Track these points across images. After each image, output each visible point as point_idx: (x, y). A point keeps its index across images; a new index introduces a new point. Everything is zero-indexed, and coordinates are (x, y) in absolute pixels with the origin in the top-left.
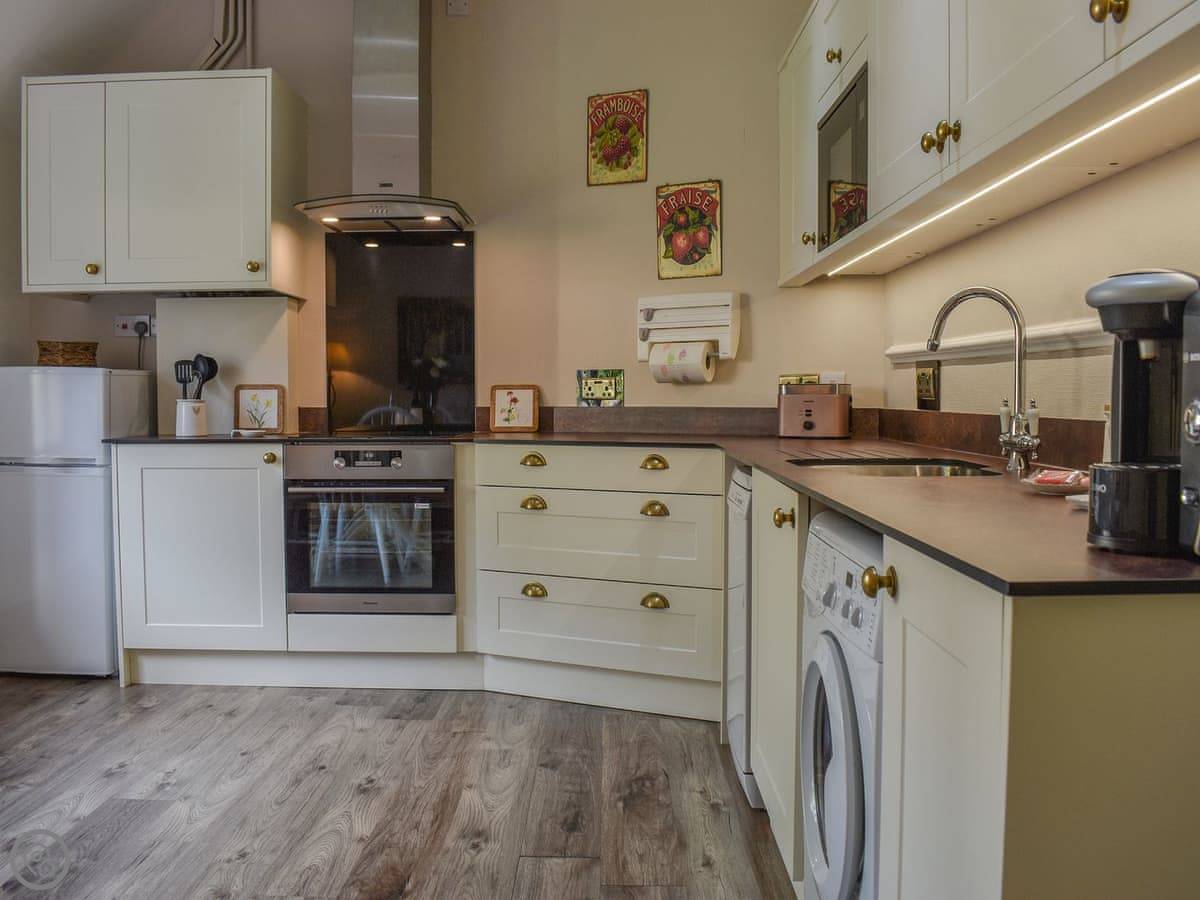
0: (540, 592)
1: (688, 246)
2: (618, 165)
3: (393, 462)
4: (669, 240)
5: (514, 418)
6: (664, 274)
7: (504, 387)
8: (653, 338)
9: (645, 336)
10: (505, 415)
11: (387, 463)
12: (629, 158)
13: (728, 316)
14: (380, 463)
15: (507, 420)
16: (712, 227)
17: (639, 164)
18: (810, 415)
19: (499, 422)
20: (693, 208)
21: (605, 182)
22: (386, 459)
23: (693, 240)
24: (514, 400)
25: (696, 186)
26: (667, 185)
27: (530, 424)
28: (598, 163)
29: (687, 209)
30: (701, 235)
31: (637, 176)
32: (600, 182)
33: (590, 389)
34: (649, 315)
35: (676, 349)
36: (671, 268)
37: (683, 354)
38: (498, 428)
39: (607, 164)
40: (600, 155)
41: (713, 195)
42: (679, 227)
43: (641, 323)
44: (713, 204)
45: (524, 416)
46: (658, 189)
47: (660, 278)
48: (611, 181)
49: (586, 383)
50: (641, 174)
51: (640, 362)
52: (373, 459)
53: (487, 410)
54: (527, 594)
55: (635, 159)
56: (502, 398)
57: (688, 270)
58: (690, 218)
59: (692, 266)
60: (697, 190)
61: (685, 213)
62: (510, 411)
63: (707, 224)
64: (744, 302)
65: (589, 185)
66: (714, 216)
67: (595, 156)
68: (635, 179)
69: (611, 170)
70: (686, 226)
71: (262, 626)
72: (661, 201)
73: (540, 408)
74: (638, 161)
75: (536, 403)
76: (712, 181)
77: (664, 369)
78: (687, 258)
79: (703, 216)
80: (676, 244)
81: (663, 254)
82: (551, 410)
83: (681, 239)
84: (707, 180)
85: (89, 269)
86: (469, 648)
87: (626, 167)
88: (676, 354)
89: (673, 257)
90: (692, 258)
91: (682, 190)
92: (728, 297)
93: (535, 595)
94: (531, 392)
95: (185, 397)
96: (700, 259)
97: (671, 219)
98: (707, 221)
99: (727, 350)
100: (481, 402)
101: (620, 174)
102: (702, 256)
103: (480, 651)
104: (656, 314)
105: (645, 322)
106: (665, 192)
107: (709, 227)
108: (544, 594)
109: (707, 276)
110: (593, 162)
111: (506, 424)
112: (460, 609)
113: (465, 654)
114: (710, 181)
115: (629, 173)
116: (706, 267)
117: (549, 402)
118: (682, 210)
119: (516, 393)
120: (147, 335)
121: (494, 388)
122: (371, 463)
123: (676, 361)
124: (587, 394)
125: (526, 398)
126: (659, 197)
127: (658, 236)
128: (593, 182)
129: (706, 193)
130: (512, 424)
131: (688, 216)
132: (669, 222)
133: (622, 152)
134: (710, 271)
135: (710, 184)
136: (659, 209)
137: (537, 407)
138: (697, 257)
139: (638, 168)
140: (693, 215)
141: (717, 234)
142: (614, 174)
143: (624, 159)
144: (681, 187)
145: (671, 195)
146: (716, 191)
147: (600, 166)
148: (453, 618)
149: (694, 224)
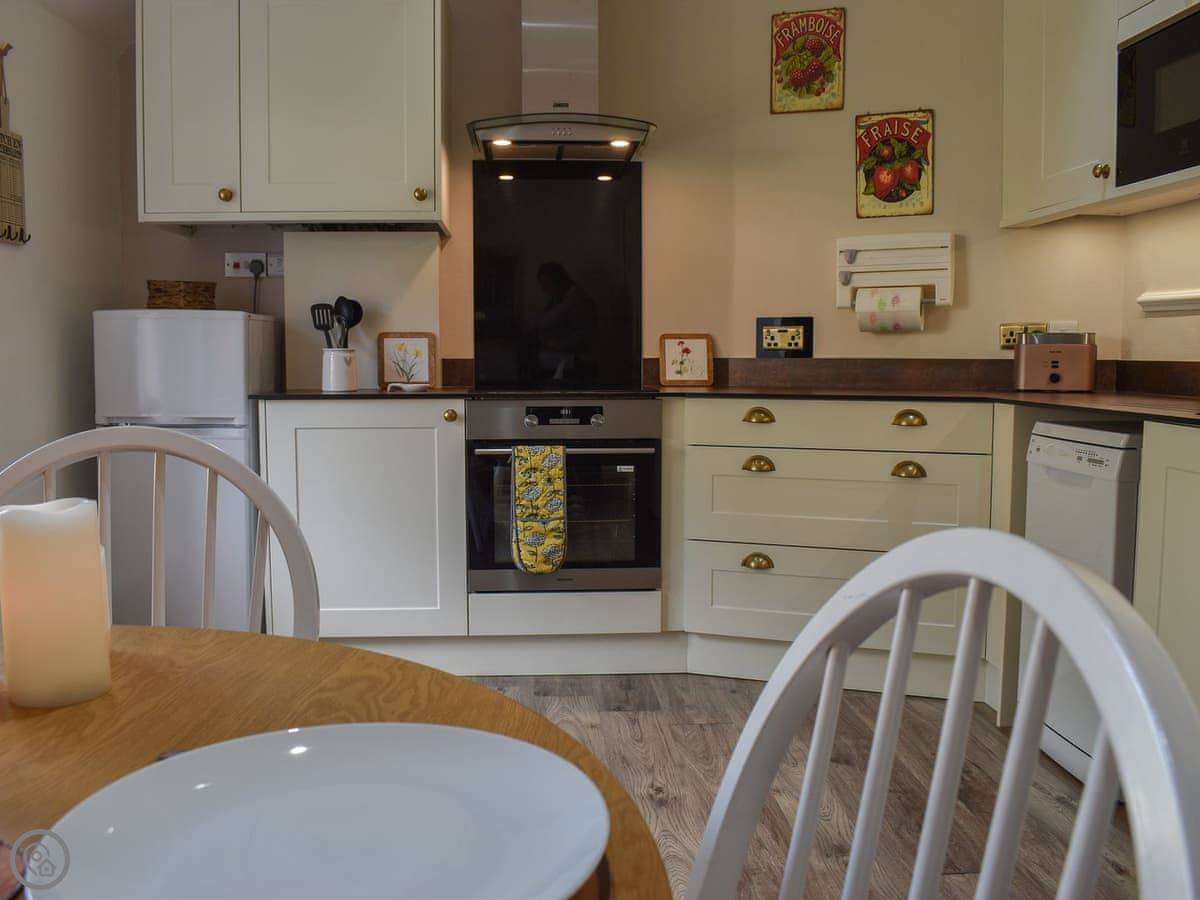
0: (764, 563)
1: (894, 180)
2: (809, 91)
3: (593, 420)
4: (870, 175)
5: (687, 371)
6: (863, 212)
7: (674, 336)
8: (856, 281)
9: (847, 279)
10: (678, 367)
11: (585, 421)
12: (822, 83)
13: (946, 259)
14: (577, 421)
15: (679, 372)
16: (923, 162)
17: (835, 91)
18: (1057, 367)
19: (670, 374)
20: (901, 140)
21: (793, 109)
22: (583, 415)
23: (899, 176)
24: (687, 351)
25: (904, 116)
26: (869, 115)
27: (705, 377)
28: (784, 88)
29: (892, 141)
30: (909, 170)
31: (831, 103)
32: (786, 110)
33: (772, 338)
34: (852, 256)
35: (889, 294)
36: (872, 205)
37: (896, 300)
38: (670, 381)
39: (795, 90)
40: (786, 79)
41: (925, 126)
42: (883, 161)
43: (841, 264)
44: (925, 136)
45: (697, 369)
46: (858, 118)
47: (859, 217)
48: (802, 109)
49: (768, 331)
50: (836, 101)
51: (839, 308)
52: (568, 416)
53: (656, 363)
54: (749, 566)
55: (830, 85)
56: (673, 349)
57: (893, 208)
58: (896, 151)
59: (898, 203)
60: (906, 120)
61: (890, 145)
62: (682, 363)
63: (916, 157)
64: (960, 244)
65: (773, 112)
66: (925, 150)
67: (780, 81)
68: (829, 107)
69: (800, 97)
70: (890, 159)
71: (439, 608)
72: (862, 131)
73: (715, 360)
74: (833, 87)
75: (711, 354)
76: (924, 111)
77: (873, 316)
78: (890, 195)
79: (911, 149)
80: (879, 180)
81: (862, 190)
82: (726, 361)
83: (885, 173)
84: (916, 108)
85: (222, 195)
86: (673, 627)
87: (818, 94)
88: (888, 301)
89: (874, 194)
90: (898, 194)
91: (886, 120)
92: (946, 238)
93: (759, 567)
94: (704, 342)
95: (330, 345)
96: (907, 196)
97: (872, 152)
98: (917, 154)
99: (944, 295)
100: (649, 351)
101: (812, 101)
102: (909, 193)
103: (686, 630)
104: (860, 256)
105: (846, 264)
106: (867, 121)
107: (919, 161)
108: (770, 565)
109: (916, 215)
110: (778, 87)
111: (678, 377)
112: (664, 584)
113: (670, 635)
114: (920, 110)
115: (821, 100)
116: (914, 205)
117: (724, 352)
118: (886, 142)
119: (688, 343)
120: (263, 275)
121: (664, 337)
122: (568, 421)
123: (889, 307)
124: (769, 345)
125: (699, 347)
126: (858, 127)
127: (858, 170)
128: (777, 108)
129: (914, 124)
130: (685, 377)
131: (893, 149)
132: (870, 155)
133: (816, 76)
134: (919, 209)
135: (921, 114)
136: (859, 141)
137: (711, 358)
138: (904, 195)
139: (833, 95)
140: (899, 148)
141: (928, 169)
142: (802, 100)
143: (816, 85)
144: (885, 117)
145: (873, 125)
146: (927, 122)
147: (786, 91)
148: (658, 594)
149: (901, 157)
